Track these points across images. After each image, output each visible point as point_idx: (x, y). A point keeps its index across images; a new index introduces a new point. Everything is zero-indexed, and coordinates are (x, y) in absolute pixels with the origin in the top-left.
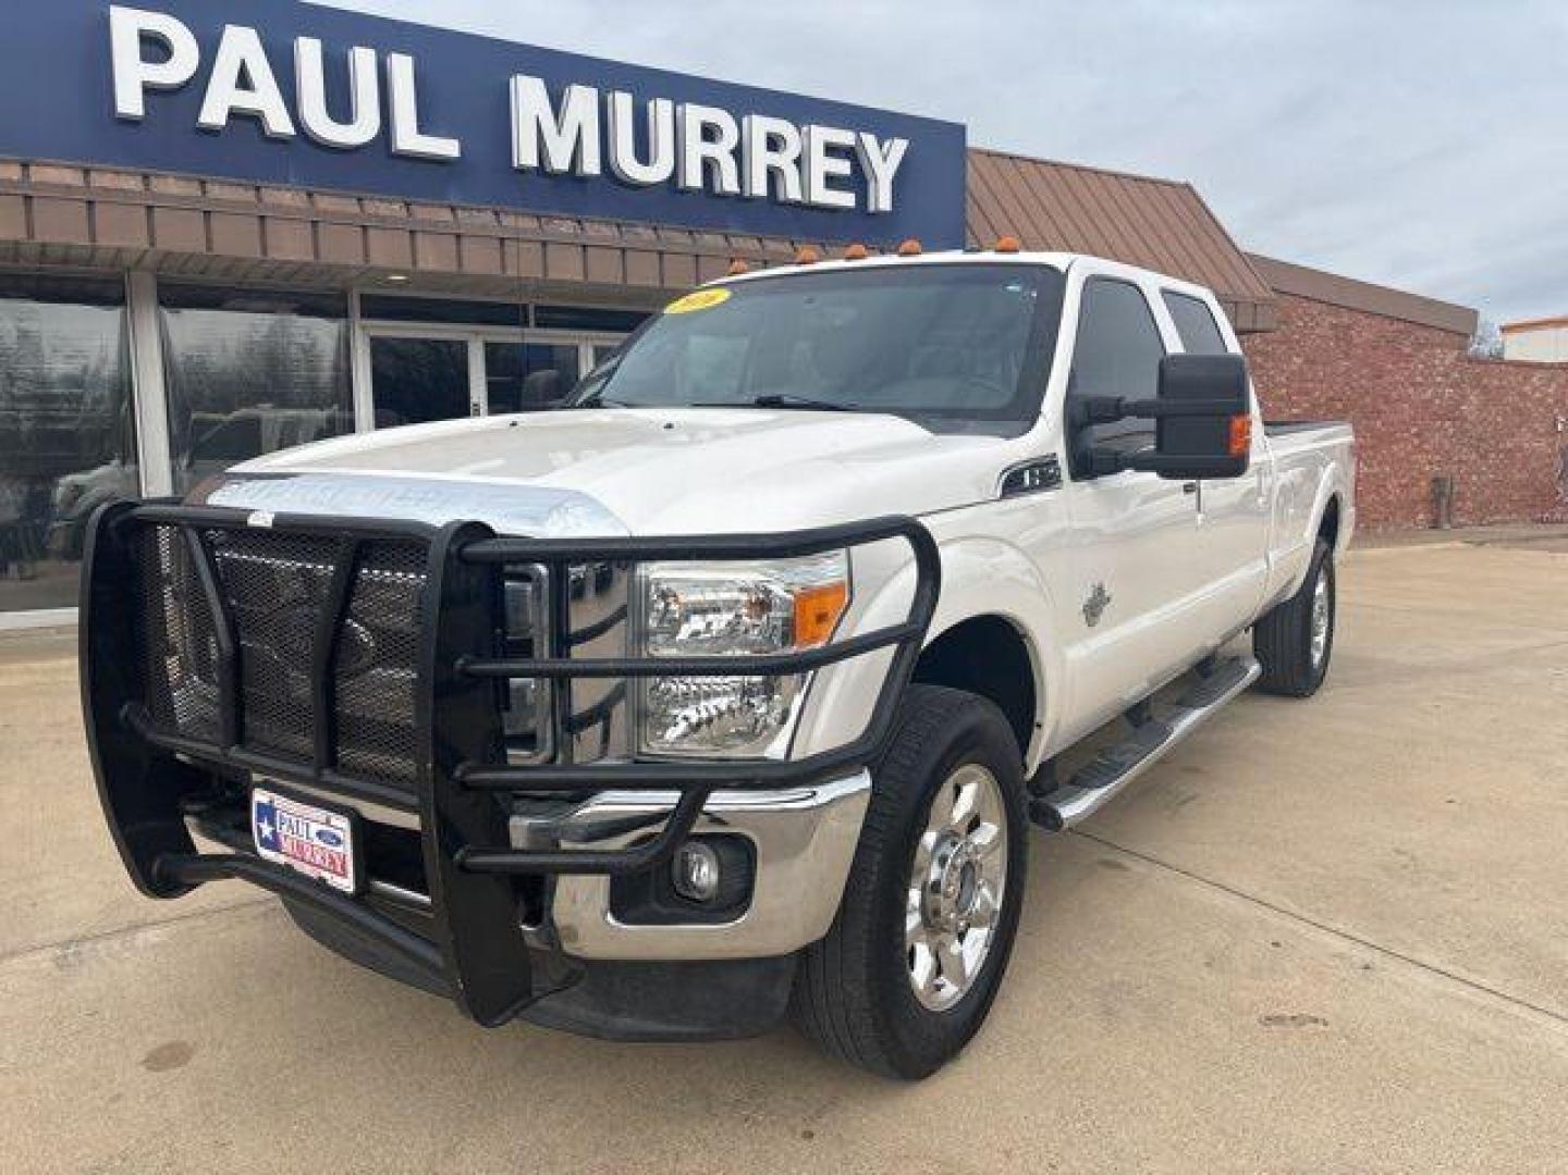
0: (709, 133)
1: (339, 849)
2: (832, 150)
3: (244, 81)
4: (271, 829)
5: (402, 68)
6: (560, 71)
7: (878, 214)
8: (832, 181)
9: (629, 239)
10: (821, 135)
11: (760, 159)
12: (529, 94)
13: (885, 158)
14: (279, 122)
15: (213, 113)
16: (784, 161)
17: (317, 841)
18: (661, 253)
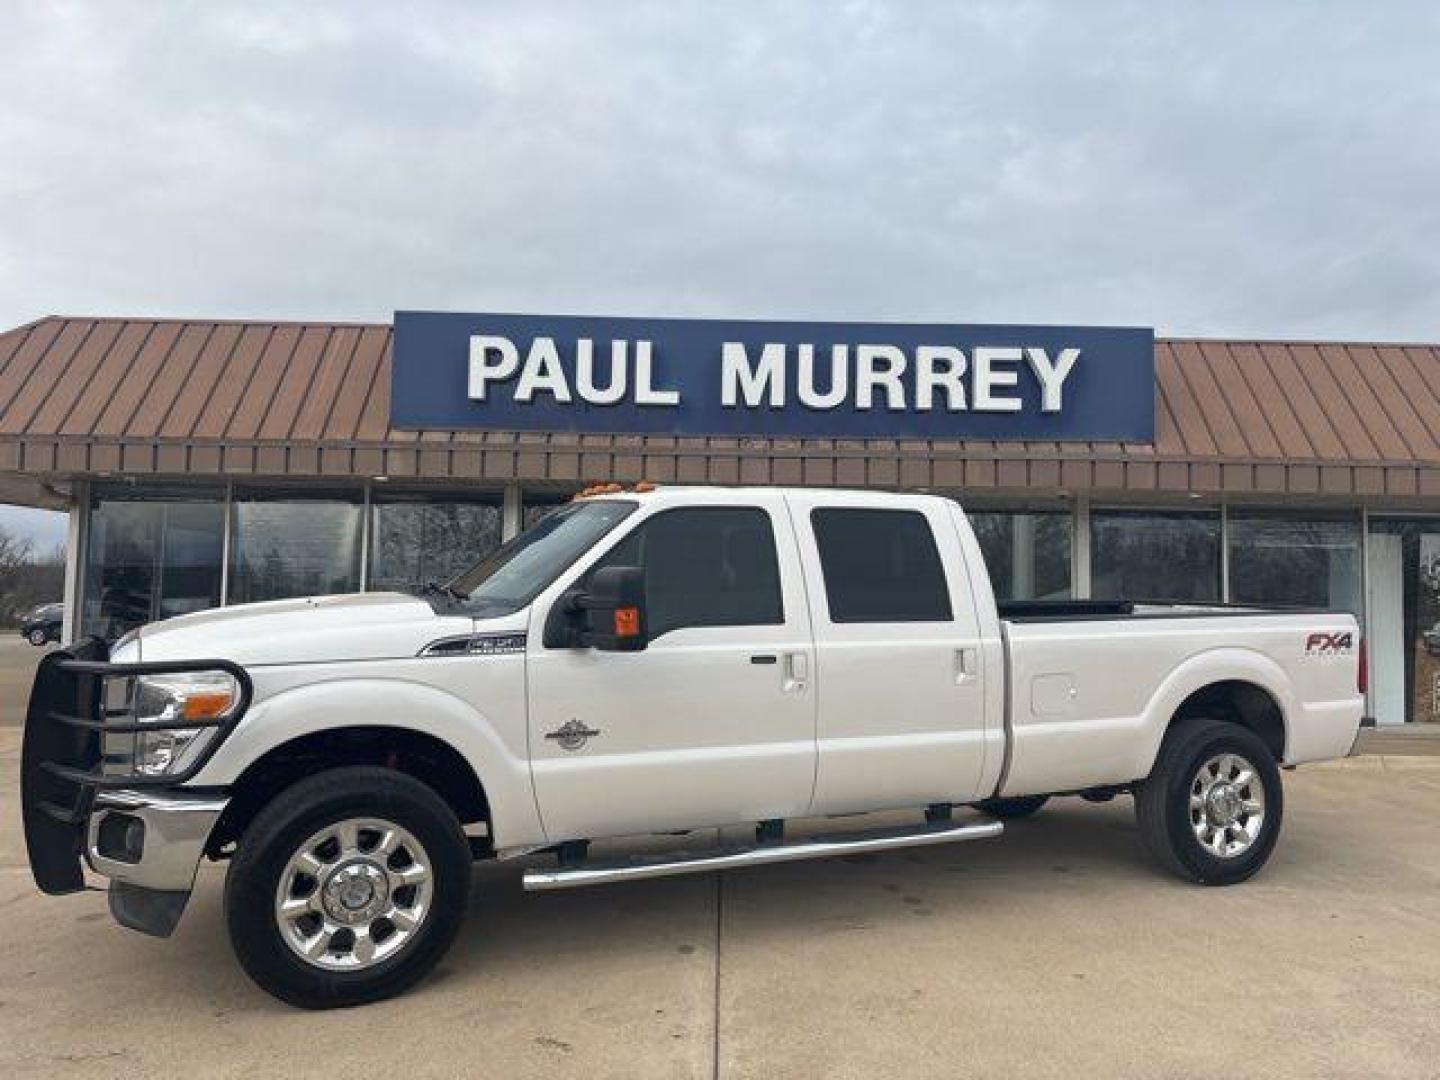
0: (880, 365)
2: (997, 365)
3: (543, 371)
5: (644, 349)
6: (754, 336)
7: (1048, 414)
8: (997, 391)
9: (808, 451)
10: (983, 355)
11: (926, 379)
12: (734, 355)
13: (1054, 368)
14: (562, 394)
15: (523, 392)
16: (949, 379)
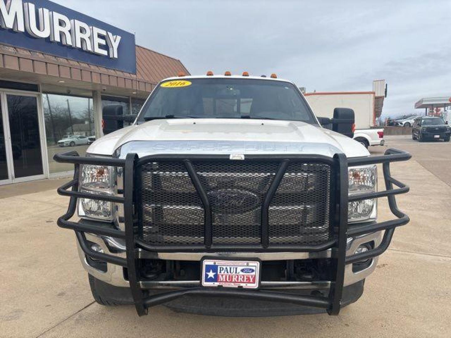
0: (61, 23)
1: (253, 273)
2: (100, 36)
4: (214, 273)
7: (113, 59)
8: (100, 46)
10: (97, 30)
11: (79, 35)
13: (115, 41)
16: (86, 36)
17: (241, 273)
18: (46, 63)
